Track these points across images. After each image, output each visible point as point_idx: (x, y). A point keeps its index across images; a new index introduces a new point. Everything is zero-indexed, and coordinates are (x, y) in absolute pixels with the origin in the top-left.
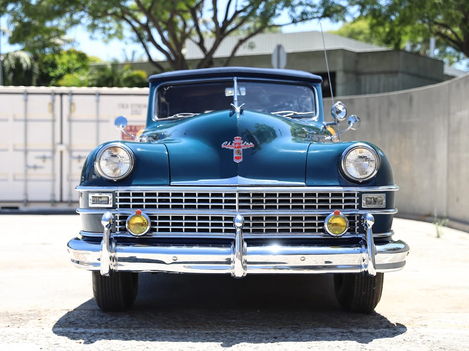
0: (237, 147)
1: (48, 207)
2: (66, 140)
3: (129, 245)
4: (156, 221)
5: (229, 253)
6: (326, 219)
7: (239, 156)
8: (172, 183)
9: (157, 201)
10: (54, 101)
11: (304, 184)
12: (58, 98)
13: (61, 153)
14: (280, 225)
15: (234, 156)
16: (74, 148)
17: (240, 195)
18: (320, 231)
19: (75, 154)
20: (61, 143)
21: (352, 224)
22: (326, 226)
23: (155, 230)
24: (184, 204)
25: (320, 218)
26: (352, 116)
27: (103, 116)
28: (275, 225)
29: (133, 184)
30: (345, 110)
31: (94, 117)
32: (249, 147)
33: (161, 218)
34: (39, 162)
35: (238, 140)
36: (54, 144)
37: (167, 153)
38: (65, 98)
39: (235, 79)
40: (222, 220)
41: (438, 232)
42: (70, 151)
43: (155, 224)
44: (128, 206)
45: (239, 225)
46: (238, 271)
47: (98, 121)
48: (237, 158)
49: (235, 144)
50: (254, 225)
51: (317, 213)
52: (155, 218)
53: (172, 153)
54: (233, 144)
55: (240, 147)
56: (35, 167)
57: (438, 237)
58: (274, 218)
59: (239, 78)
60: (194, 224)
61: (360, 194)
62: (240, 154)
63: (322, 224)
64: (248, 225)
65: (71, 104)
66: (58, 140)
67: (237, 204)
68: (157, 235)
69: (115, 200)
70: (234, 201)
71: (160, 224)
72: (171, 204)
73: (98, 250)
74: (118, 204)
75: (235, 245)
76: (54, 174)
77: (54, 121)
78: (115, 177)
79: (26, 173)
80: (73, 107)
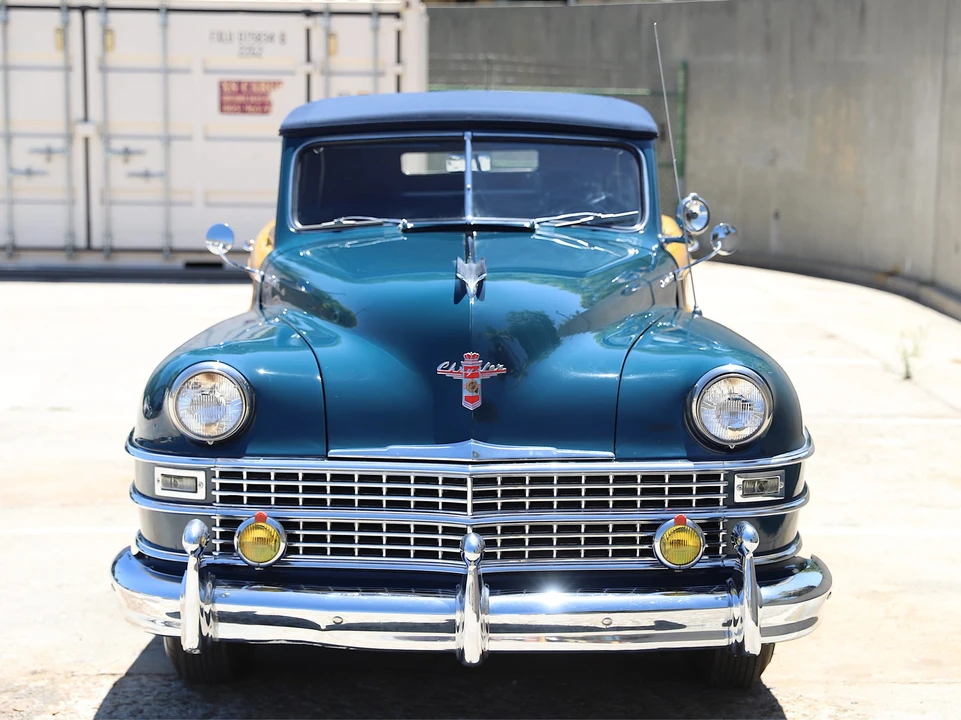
0: (470, 374)
1: (59, 261)
2: (95, 112)
3: (240, 586)
4: (297, 532)
5: (452, 610)
6: (659, 530)
7: (475, 394)
8: (333, 452)
9: (301, 490)
10: (66, 23)
11: (611, 454)
12: (76, 16)
13: (87, 140)
14: (560, 542)
15: (464, 395)
16: (114, 129)
17: (477, 482)
18: (644, 553)
19: (118, 145)
20: (86, 119)
21: (712, 539)
22: (657, 545)
23: (295, 551)
24: (357, 498)
25: (644, 528)
26: (721, 224)
27: (177, 59)
28: (549, 542)
29: (248, 452)
30: (705, 213)
31: (155, 61)
32: (495, 374)
33: (308, 526)
34: (38, 162)
35: (471, 359)
36: (69, 123)
37: (319, 378)
38: (91, 16)
39: (468, 135)
40: (437, 533)
41: (907, 366)
42: (106, 138)
43: (296, 538)
44: (239, 500)
45: (472, 556)
46: (472, 645)
47: (167, 71)
48: (470, 399)
49: (466, 368)
50: (505, 543)
51: (638, 517)
52: (296, 525)
53: (330, 377)
54: (462, 369)
55: (477, 375)
56: (29, 173)
57: (908, 377)
58: (548, 529)
59: (476, 134)
60: (379, 540)
61: (730, 476)
62: (476, 391)
63: (649, 540)
64: (493, 543)
65: (106, 31)
66: (78, 112)
67: (469, 502)
68: (301, 561)
69: (210, 487)
70: (463, 495)
71: (307, 539)
72: (329, 497)
73: (176, 596)
74: (218, 494)
75: (464, 593)
76: (71, 189)
77: (68, 69)
78: (210, 437)
79: (10, 184)
80: (109, 37)
